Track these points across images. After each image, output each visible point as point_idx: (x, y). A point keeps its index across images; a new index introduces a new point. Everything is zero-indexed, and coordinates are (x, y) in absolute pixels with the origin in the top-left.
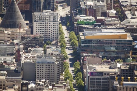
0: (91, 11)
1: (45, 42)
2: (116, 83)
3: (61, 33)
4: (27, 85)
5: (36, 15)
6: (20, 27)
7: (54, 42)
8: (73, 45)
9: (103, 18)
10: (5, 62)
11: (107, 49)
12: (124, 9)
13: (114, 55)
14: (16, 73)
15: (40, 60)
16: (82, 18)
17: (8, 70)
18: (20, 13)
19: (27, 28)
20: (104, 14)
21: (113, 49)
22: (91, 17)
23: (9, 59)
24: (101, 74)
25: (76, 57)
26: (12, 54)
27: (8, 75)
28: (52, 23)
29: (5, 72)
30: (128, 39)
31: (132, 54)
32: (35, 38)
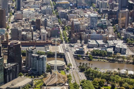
1: (47, 4)
2: (68, 15)
7: (49, 4)
8: (54, 5)
10: (37, 10)
11: (63, 6)
14: (41, 12)
21: (65, 6)
25: (55, 8)
26: (39, 7)
27: (39, 13)
30: (69, 3)
31: (70, 7)
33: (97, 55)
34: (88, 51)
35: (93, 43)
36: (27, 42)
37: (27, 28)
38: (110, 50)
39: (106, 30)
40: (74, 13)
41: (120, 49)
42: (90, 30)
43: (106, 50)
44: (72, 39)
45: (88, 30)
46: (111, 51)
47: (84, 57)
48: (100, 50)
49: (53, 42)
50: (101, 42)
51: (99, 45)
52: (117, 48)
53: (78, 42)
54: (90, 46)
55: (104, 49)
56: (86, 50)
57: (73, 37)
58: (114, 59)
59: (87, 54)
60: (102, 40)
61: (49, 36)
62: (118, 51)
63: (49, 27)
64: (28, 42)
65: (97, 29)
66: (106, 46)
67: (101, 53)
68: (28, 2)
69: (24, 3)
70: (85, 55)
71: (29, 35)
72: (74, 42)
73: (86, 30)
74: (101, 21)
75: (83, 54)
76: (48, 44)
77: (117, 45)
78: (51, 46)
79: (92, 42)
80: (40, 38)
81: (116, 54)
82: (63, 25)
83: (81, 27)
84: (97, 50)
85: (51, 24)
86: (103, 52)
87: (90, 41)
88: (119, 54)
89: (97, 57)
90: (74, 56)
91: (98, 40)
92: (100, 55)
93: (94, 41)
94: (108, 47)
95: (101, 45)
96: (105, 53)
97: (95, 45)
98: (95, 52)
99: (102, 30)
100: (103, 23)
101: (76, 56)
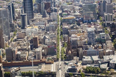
0: (66, 11)
1: (53, 20)
2: (69, 31)
3: (58, 18)
4: (47, 32)
5: (51, 13)
6: (47, 17)
7: (56, 20)
8: (61, 21)
9: (70, 13)
10: (42, 27)
11: (70, 21)
12: (75, 10)
13: (71, 23)
14: (44, 29)
15: (50, 26)
16: (64, 13)
17: (42, 29)
18: (47, 13)
19: (49, 17)
20: (70, 12)
21: (71, 21)
22: (66, 13)
23: (43, 26)
24: (66, 28)
25: (61, 24)
26: (44, 24)
27: (42, 30)
28: (55, 15)
29: (41, 29)
30: (74, 18)
31: (76, 22)
32: (50, 20)
33: (90, 72)
34: (81, 68)
35: (87, 60)
36: (20, 62)
37: (24, 47)
38: (104, 66)
39: (105, 44)
40: (76, 28)
41: (114, 64)
42: (87, 45)
43: (99, 67)
44: (68, 56)
45: (85, 46)
46: (104, 68)
47: (76, 75)
48: (93, 67)
49: (47, 60)
50: (96, 58)
51: (93, 61)
52: (111, 64)
53: (74, 59)
54: (84, 63)
55: (97, 65)
56: (80, 67)
57: (68, 54)
58: (107, 75)
59: (80, 72)
60: (98, 56)
61: (46, 54)
62: (113, 66)
63: (47, 44)
64: (22, 62)
65: (95, 44)
66: (100, 62)
67: (94, 69)
68: (35, 20)
69: (31, 21)
70: (77, 73)
71: (24, 54)
72: (70, 59)
73: (83, 45)
74: (100, 36)
75: (76, 72)
76: (42, 63)
77: (113, 60)
78: (45, 65)
79: (87, 58)
80: (35, 57)
81: (110, 70)
82: (64, 41)
83: (78, 43)
84: (89, 67)
85: (48, 41)
86: (96, 68)
87: (84, 58)
88: (112, 70)
89: (90, 74)
90: (65, 74)
91: (93, 56)
92: (93, 72)
93: (90, 57)
94: (102, 63)
95: (95, 61)
96: (97, 70)
97: (89, 61)
98: (88, 69)
99: (100, 45)
100: (102, 37)
101: (67, 74)
